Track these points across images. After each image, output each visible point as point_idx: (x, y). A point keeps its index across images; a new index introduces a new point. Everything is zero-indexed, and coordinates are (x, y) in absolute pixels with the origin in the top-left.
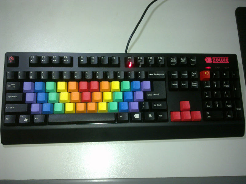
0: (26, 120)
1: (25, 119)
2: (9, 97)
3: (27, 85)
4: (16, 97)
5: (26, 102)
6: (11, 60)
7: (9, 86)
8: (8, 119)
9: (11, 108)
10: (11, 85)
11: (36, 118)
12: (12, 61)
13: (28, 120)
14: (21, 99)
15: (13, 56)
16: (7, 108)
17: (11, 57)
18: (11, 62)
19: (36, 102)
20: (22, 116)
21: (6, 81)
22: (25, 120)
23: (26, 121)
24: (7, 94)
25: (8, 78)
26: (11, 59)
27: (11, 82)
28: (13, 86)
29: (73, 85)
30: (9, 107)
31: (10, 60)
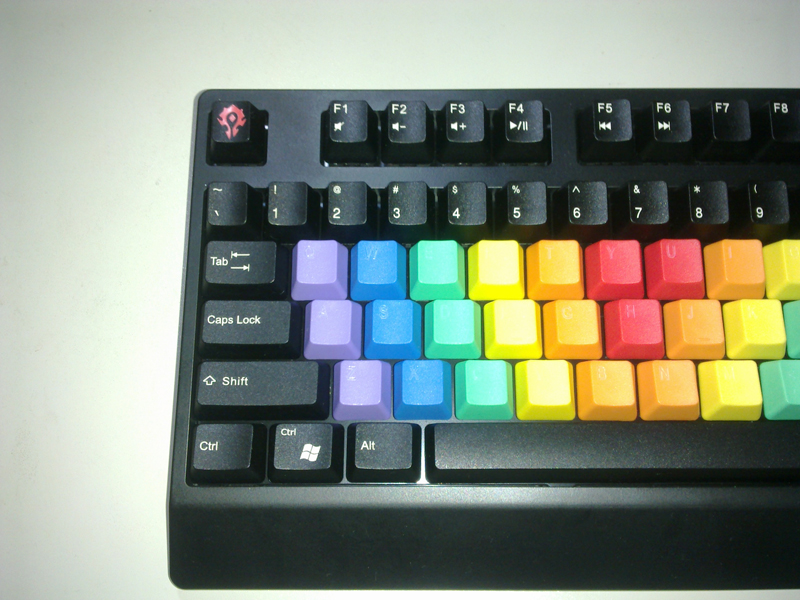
0: (311, 453)
1: (308, 447)
2: (221, 321)
3: (315, 261)
4: (257, 320)
5: (308, 354)
6: (232, 124)
7: (221, 262)
8: (213, 446)
9: (228, 382)
10: (228, 256)
11: (365, 445)
12: (236, 131)
13: (321, 455)
14: (282, 337)
15: (240, 105)
16: (208, 380)
17: (230, 110)
18: (228, 133)
19: (359, 354)
20: (287, 431)
21: (204, 235)
22: (304, 456)
23: (313, 458)
24: (209, 304)
25: (212, 222)
26: (230, 118)
27: (230, 243)
28: (240, 261)
29: (561, 258)
30: (219, 378)
31: (224, 122)
